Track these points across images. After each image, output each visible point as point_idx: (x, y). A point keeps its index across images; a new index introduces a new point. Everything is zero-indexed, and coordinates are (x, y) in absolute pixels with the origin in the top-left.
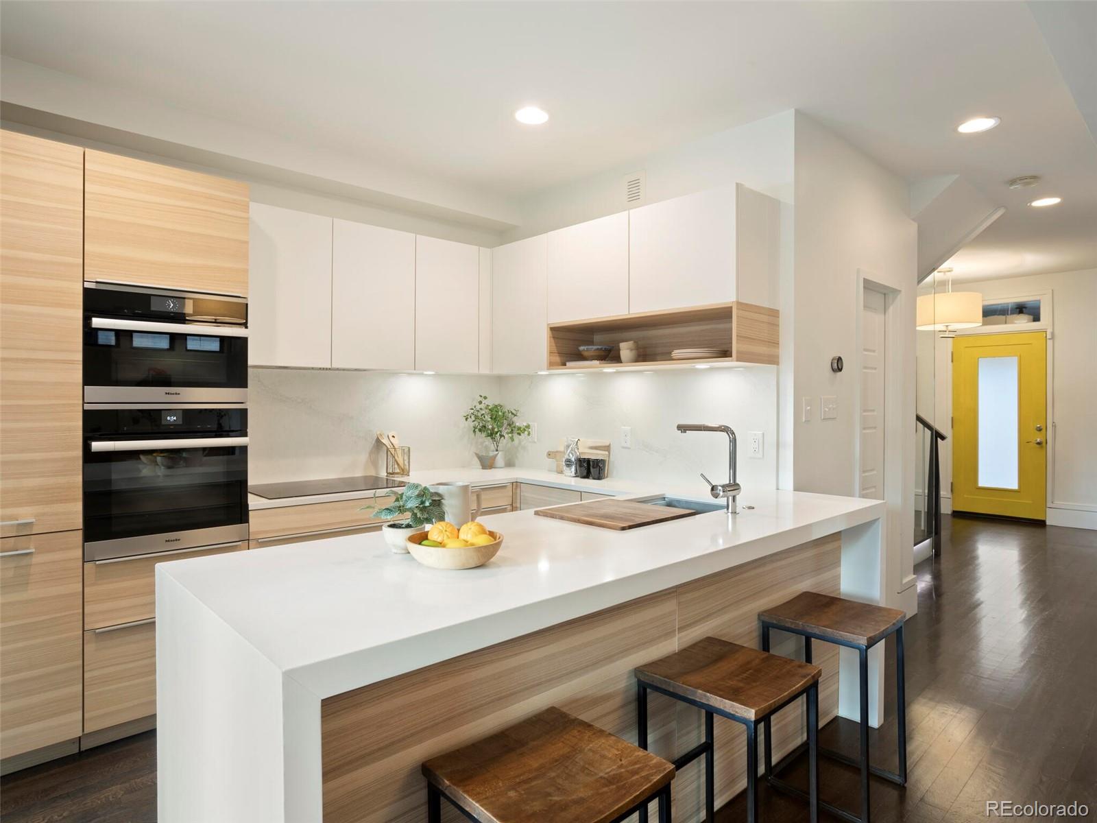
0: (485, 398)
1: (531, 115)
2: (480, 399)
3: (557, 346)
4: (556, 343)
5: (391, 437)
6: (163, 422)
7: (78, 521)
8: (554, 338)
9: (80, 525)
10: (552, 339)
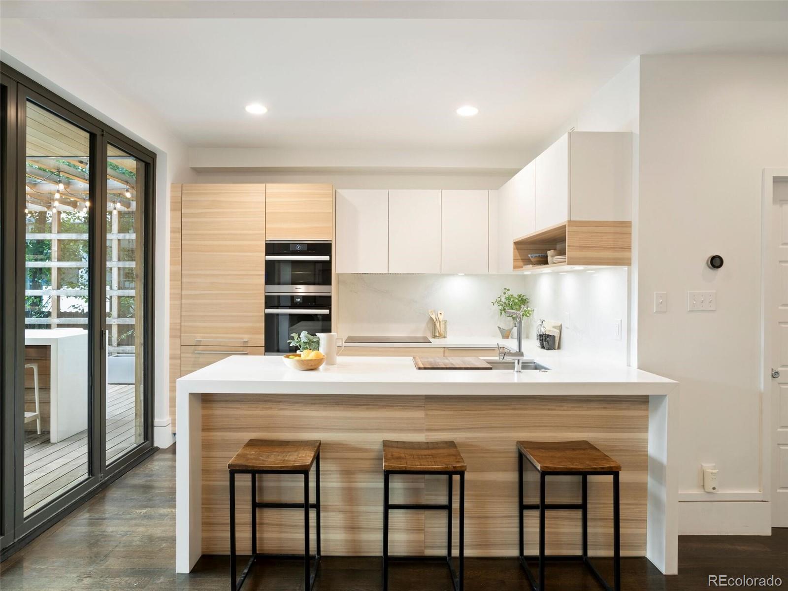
0: (508, 290)
1: (467, 111)
2: (505, 291)
3: (520, 255)
4: (519, 253)
5: (439, 314)
6: (295, 302)
7: (263, 343)
8: (518, 249)
9: (263, 344)
10: (516, 250)
